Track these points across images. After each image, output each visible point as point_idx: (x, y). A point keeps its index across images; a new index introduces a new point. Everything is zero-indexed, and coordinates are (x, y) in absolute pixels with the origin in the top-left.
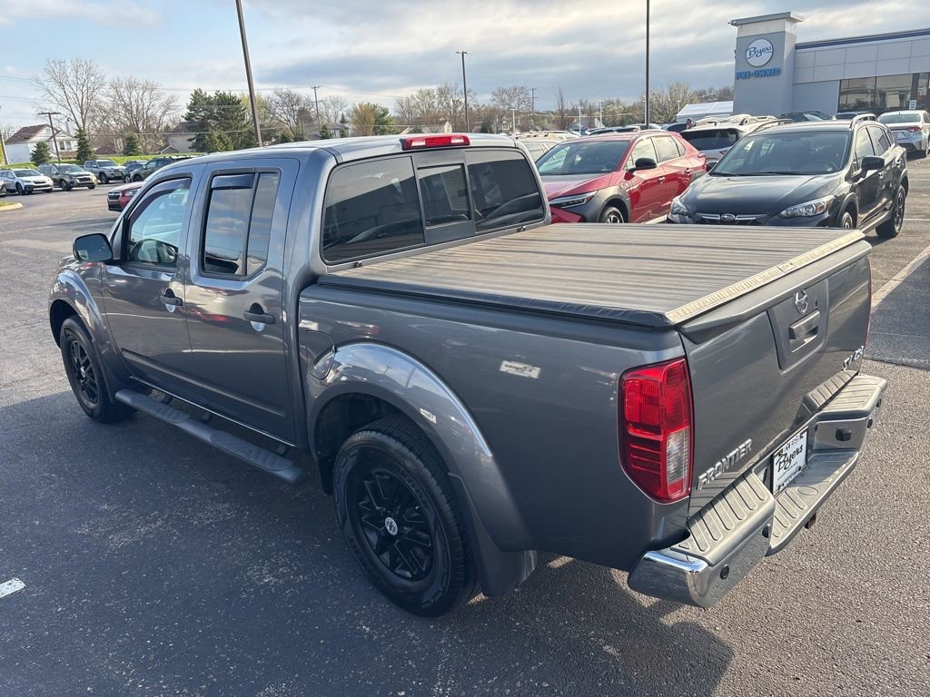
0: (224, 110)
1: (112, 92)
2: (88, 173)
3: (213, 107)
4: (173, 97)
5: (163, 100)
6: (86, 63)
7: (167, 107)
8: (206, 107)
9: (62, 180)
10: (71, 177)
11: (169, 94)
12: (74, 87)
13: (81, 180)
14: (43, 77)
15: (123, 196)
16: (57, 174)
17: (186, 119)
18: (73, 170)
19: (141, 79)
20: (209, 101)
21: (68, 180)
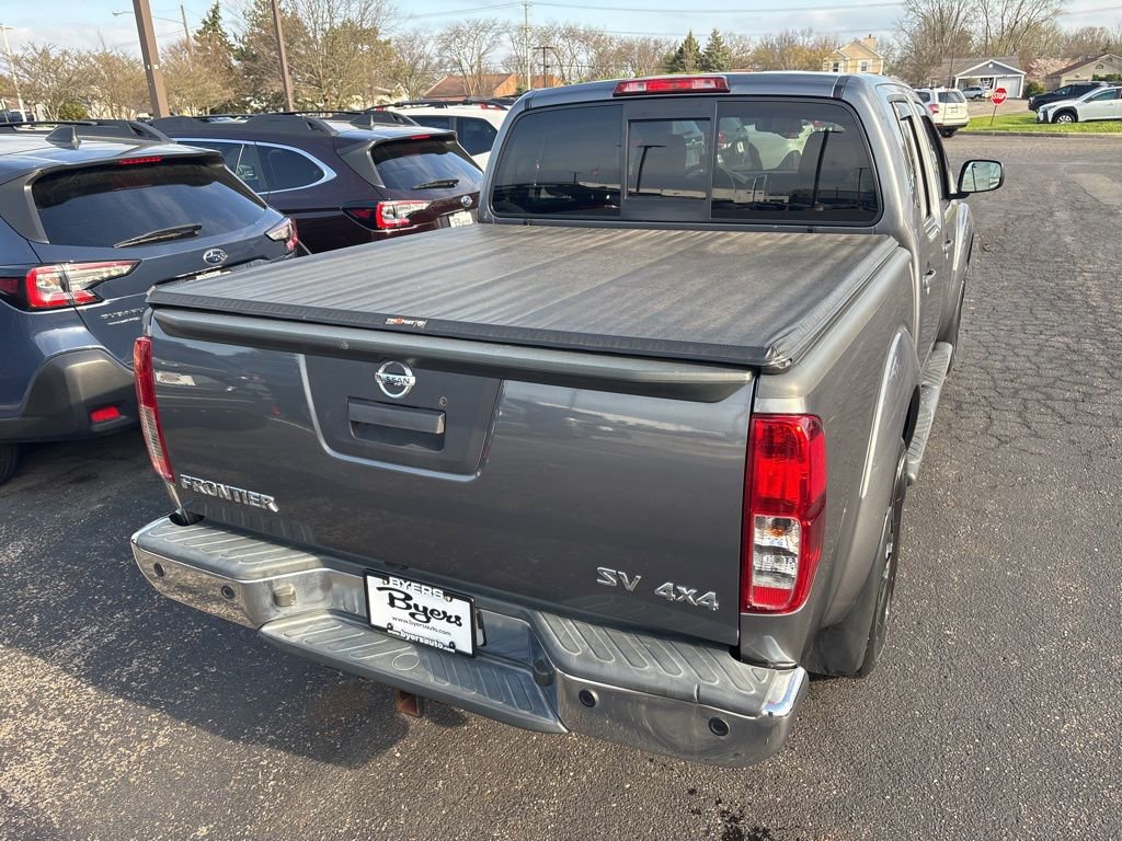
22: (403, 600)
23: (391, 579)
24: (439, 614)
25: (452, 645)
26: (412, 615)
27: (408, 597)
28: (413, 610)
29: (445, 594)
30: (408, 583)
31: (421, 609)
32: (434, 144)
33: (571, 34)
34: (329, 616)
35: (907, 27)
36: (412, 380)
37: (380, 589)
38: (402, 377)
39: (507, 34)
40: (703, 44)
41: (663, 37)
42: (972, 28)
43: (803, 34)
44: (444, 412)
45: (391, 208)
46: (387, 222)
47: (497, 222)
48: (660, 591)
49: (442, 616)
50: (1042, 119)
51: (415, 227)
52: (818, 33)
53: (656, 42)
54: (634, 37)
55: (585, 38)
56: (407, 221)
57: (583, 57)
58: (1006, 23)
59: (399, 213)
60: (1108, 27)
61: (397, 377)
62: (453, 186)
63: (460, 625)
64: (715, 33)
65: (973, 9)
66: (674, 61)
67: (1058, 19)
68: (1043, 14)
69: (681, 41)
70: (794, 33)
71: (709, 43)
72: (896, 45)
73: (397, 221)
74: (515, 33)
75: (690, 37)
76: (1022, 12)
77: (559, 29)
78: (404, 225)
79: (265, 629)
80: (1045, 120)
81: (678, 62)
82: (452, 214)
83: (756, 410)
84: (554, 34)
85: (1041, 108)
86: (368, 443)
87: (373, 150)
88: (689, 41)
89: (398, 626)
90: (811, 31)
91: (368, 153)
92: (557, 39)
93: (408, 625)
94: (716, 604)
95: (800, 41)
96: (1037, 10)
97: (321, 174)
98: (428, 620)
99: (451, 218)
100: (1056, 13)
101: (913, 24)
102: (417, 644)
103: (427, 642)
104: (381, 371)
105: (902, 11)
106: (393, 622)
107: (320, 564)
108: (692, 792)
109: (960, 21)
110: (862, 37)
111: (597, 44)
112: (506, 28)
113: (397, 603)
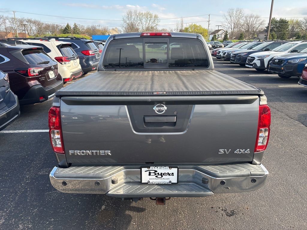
0: (281, 25)
1: (245, 19)
2: (222, 44)
3: (277, 24)
4: (264, 20)
5: (260, 22)
6: (240, 10)
7: (261, 24)
8: (274, 24)
9: (214, 46)
10: (217, 45)
11: (263, 19)
12: (234, 18)
13: (219, 46)
14: (227, 14)
15: (216, 52)
16: (214, 44)
17: (266, 28)
18: (219, 43)
19: (255, 14)
20: (276, 22)
21: (216, 46)
22: (154, 173)
23: (151, 167)
24: (166, 174)
25: (170, 182)
26: (157, 177)
27: (156, 171)
28: (157, 175)
29: (169, 168)
30: (157, 167)
31: (160, 174)
32: (37, 50)
33: (29, 21)
34: (125, 184)
35: (124, 26)
36: (166, 108)
37: (146, 171)
38: (163, 108)
39: (7, 20)
40: (72, 26)
41: (59, 24)
42: (139, 27)
43: (98, 26)
44: (176, 116)
45: (33, 70)
46: (32, 74)
47: (105, 71)
48: (235, 152)
49: (167, 174)
50: (162, 49)
51: (40, 76)
52: (102, 26)
53: (57, 25)
54: (50, 23)
55: (34, 22)
56: (38, 74)
57: (34, 28)
58: (147, 27)
59: (35, 71)
60: (167, 29)
61: (161, 108)
62: (48, 63)
63: (173, 175)
64: (75, 24)
65: (139, 23)
66: (64, 31)
67: (157, 26)
68: (154, 25)
69: (66, 25)
70: (95, 26)
71: (74, 26)
72: (122, 30)
73: (35, 74)
74: (10, 20)
75: (68, 24)
76: (150, 24)
77: (25, 19)
78: (37, 75)
79: (109, 193)
80: (163, 50)
81: (65, 31)
82: (49, 72)
83: (260, 104)
84: (24, 21)
85: (162, 47)
86: (150, 128)
87: (22, 52)
88: (68, 26)
89: (151, 181)
90: (100, 26)
91: (21, 53)
92: (25, 23)
93: (155, 180)
94: (249, 152)
95: (97, 28)
96: (153, 24)
97: (4, 60)
98: (162, 176)
99: (49, 73)
100: (157, 25)
101: (125, 25)
102: (158, 185)
103: (162, 183)
104: (155, 107)
105: (122, 22)
106: (150, 180)
107: (124, 168)
108: (212, 208)
109: (136, 25)
110: (114, 28)
111: (39, 24)
112: (7, 18)
113: (151, 174)
